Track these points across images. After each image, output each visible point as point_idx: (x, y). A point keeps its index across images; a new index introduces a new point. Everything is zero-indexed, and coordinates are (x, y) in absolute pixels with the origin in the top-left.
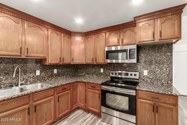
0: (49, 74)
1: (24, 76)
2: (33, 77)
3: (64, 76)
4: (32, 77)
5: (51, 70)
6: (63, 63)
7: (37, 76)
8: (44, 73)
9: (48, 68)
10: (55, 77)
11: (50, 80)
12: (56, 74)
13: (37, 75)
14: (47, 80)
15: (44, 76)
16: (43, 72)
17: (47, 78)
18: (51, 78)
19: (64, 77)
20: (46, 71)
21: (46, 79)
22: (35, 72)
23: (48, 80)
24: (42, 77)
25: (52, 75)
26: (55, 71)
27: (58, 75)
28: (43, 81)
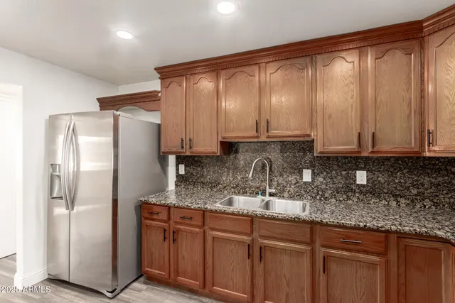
0: (340, 181)
1: (278, 178)
2: (297, 185)
3: (402, 201)
4: (293, 182)
5: (344, 173)
6: (372, 152)
7: (305, 183)
8: (324, 179)
9: (335, 167)
10: (357, 195)
11: (340, 201)
12: (363, 186)
13: (304, 180)
14: (332, 198)
15: (324, 186)
16: (322, 175)
17: (330, 192)
18: (345, 196)
19: (398, 202)
20: (328, 173)
21: (327, 195)
22: (301, 173)
23: (333, 200)
24: (317, 187)
25: (350, 188)
26: (361, 177)
27: (372, 190)
28: (318, 197)
